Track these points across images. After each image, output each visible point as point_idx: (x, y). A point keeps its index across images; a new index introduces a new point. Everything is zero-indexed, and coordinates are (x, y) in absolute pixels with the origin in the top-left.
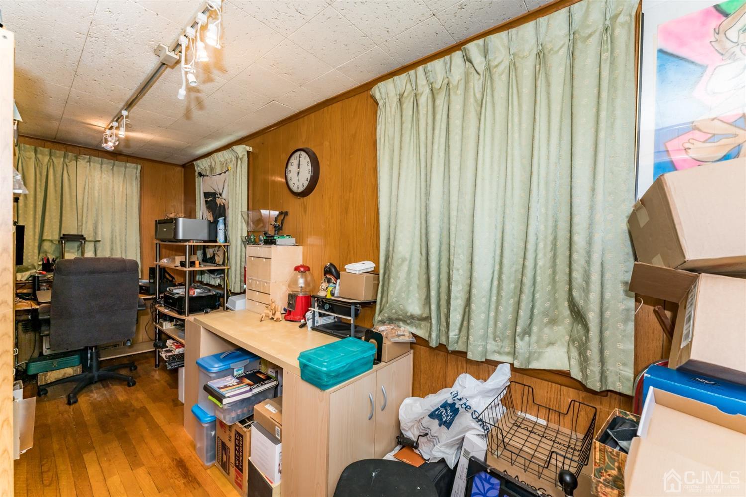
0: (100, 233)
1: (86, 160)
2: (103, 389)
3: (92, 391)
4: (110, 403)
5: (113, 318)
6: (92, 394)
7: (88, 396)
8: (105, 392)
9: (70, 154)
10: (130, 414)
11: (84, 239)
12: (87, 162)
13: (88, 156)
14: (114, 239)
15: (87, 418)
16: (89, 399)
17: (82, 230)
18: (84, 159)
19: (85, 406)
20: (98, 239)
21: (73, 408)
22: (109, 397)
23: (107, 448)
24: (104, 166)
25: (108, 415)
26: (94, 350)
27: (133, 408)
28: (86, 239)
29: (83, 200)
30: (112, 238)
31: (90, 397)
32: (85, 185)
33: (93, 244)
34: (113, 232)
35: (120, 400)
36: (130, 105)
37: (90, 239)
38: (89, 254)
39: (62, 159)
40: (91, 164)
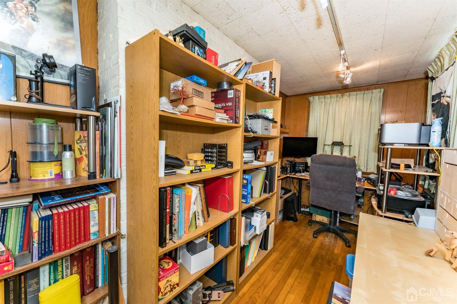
0: (353, 141)
1: (347, 96)
2: (333, 239)
3: (327, 236)
4: (329, 249)
5: (339, 196)
6: (326, 238)
7: (324, 238)
8: (333, 241)
9: (339, 94)
10: (332, 265)
11: (343, 144)
12: (348, 97)
13: (348, 93)
14: (361, 144)
15: (313, 250)
16: (323, 240)
17: (343, 139)
18: (346, 96)
19: (318, 243)
20: (351, 145)
21: (313, 240)
22: (331, 246)
23: (305, 275)
24: (358, 96)
25: (322, 256)
26: (333, 212)
27: (336, 262)
28: (344, 144)
29: (345, 120)
30: (360, 144)
31: (324, 239)
32: (346, 111)
33: (348, 148)
34: (360, 139)
35: (335, 252)
36: (340, 44)
37: (347, 144)
38: (346, 154)
39: (336, 99)
40: (350, 97)
